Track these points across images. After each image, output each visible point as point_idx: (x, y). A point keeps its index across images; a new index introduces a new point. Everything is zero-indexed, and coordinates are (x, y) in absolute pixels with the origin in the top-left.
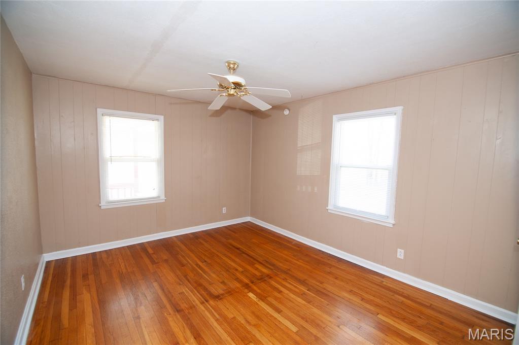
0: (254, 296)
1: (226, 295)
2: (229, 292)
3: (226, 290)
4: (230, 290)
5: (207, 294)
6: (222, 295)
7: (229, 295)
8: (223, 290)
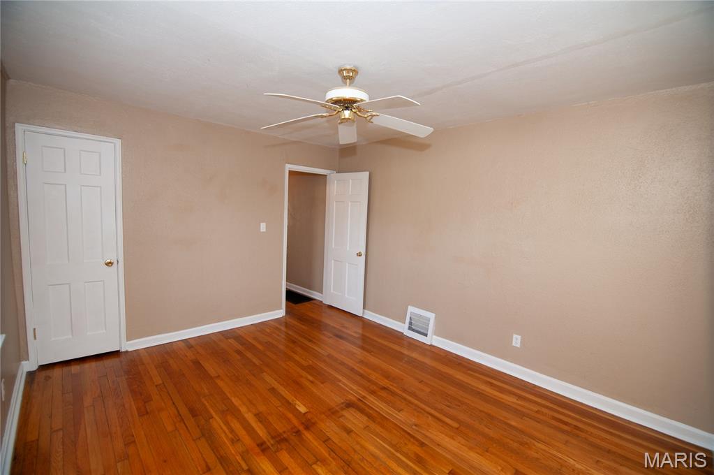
0: (298, 408)
1: (337, 408)
2: (333, 413)
3: (340, 417)
4: (334, 417)
5: (365, 410)
6: (342, 409)
7: (333, 408)
8: (343, 416)
